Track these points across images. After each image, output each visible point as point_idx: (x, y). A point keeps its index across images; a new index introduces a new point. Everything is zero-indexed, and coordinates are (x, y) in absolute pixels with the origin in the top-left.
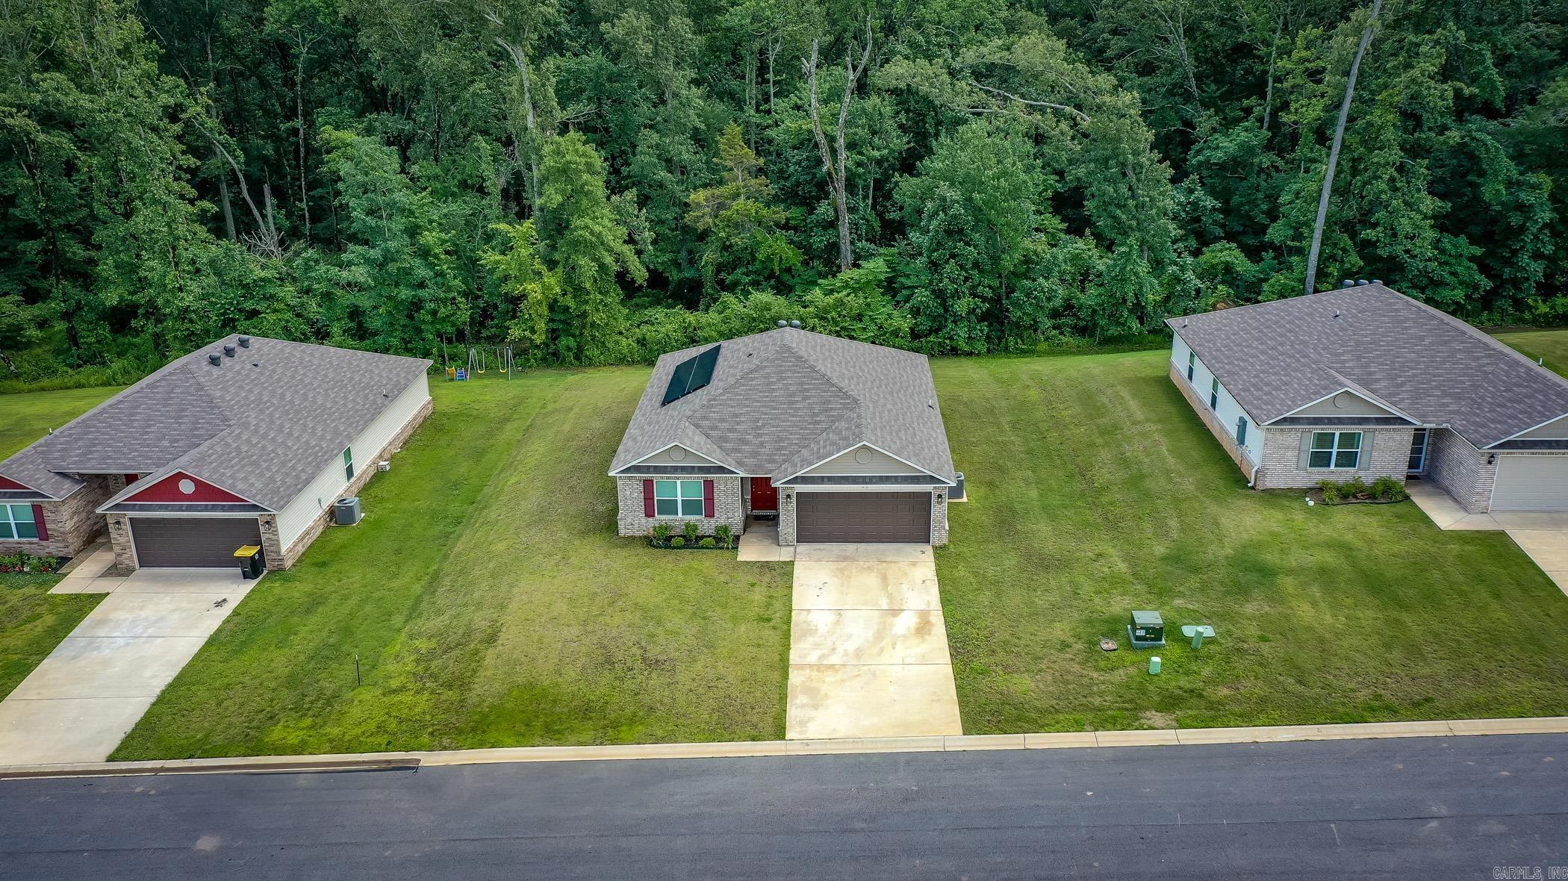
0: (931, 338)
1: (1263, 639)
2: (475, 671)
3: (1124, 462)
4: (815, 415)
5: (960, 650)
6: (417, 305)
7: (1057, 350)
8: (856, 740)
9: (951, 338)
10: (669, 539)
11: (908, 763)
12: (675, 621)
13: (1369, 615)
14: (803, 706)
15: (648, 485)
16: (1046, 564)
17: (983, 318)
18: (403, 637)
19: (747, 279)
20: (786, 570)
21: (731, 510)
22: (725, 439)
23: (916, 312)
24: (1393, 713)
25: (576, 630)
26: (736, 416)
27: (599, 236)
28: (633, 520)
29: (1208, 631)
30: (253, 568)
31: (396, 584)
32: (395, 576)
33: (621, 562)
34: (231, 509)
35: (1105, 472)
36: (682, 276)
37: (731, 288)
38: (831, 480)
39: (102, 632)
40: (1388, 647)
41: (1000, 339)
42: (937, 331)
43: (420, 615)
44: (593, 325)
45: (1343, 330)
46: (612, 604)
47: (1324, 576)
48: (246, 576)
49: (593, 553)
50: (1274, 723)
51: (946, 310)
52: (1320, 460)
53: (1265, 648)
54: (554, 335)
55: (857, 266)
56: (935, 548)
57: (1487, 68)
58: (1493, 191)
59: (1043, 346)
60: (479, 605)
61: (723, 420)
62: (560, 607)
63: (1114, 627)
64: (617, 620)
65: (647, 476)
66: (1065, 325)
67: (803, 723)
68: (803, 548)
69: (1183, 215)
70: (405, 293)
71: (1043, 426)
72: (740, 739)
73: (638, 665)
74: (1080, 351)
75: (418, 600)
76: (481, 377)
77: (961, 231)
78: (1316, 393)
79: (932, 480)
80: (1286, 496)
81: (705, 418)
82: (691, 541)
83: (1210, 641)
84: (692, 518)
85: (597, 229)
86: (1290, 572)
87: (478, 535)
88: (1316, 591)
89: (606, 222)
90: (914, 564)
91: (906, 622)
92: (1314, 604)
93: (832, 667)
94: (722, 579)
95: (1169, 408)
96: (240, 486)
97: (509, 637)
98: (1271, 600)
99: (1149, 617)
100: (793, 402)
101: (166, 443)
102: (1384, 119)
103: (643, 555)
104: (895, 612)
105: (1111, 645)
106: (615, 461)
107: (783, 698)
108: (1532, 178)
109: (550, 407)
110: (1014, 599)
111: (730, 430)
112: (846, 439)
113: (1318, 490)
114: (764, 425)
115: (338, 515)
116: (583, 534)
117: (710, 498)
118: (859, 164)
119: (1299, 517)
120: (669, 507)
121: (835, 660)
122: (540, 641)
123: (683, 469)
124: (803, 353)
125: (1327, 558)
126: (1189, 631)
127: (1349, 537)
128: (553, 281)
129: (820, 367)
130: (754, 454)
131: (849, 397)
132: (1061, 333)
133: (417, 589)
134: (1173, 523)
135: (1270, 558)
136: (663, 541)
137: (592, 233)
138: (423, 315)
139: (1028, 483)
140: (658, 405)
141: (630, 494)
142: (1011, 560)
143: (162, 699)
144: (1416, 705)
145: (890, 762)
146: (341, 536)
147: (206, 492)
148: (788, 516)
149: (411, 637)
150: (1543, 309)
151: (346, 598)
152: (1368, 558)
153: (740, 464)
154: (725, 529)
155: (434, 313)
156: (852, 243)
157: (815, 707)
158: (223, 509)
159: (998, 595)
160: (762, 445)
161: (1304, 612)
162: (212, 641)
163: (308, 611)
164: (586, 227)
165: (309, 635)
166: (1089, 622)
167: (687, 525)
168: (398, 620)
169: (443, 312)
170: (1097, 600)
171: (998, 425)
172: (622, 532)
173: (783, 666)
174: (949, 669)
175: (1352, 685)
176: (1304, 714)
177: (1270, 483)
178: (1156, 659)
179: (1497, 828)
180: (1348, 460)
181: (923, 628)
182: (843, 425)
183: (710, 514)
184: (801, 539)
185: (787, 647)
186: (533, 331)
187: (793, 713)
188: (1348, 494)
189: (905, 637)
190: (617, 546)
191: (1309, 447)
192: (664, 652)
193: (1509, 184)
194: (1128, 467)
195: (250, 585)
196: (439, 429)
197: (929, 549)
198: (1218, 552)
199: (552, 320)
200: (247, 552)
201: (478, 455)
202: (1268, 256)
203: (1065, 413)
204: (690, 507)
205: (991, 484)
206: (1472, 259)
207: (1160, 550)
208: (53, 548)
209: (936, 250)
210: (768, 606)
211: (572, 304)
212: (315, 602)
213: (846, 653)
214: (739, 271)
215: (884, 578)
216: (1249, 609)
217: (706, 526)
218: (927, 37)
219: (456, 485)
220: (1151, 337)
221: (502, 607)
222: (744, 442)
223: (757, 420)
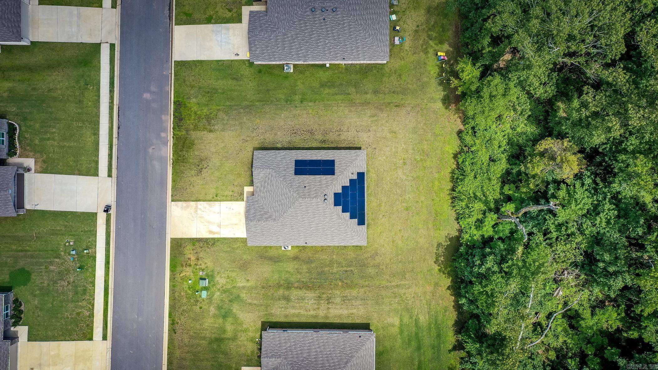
4: (273, 208)
5: (202, 240)
14: (182, 205)
20: (241, 199)
22: (265, 182)
25: (213, 151)
26: (273, 185)
29: (204, 296)
39: (223, 32)
47: (222, 329)
53: (198, 308)
61: (271, 181)
64: (217, 160)
67: (177, 205)
68: (246, 203)
72: (172, 192)
81: (272, 176)
83: (201, 296)
86: (224, 322)
88: (217, 325)
91: (215, 229)
92: (212, 323)
93: (196, 211)
98: (214, 314)
100: (277, 202)
104: (219, 226)
105: (201, 274)
107: (185, 201)
111: (268, 183)
114: (270, 193)
121: (199, 212)
122: (209, 143)
126: (204, 292)
130: (260, 191)
145: (163, 223)
152: (229, 342)
157: (182, 208)
160: (263, 193)
161: (209, 320)
173: (197, 200)
174: (195, 237)
181: (211, 232)
185: (205, 201)
187: (180, 203)
189: (208, 228)
192: (204, 172)
197: (245, 236)
198: (235, 308)
210: (223, 195)
213: (201, 214)
216: (212, 308)
222: (264, 188)
223: (271, 191)
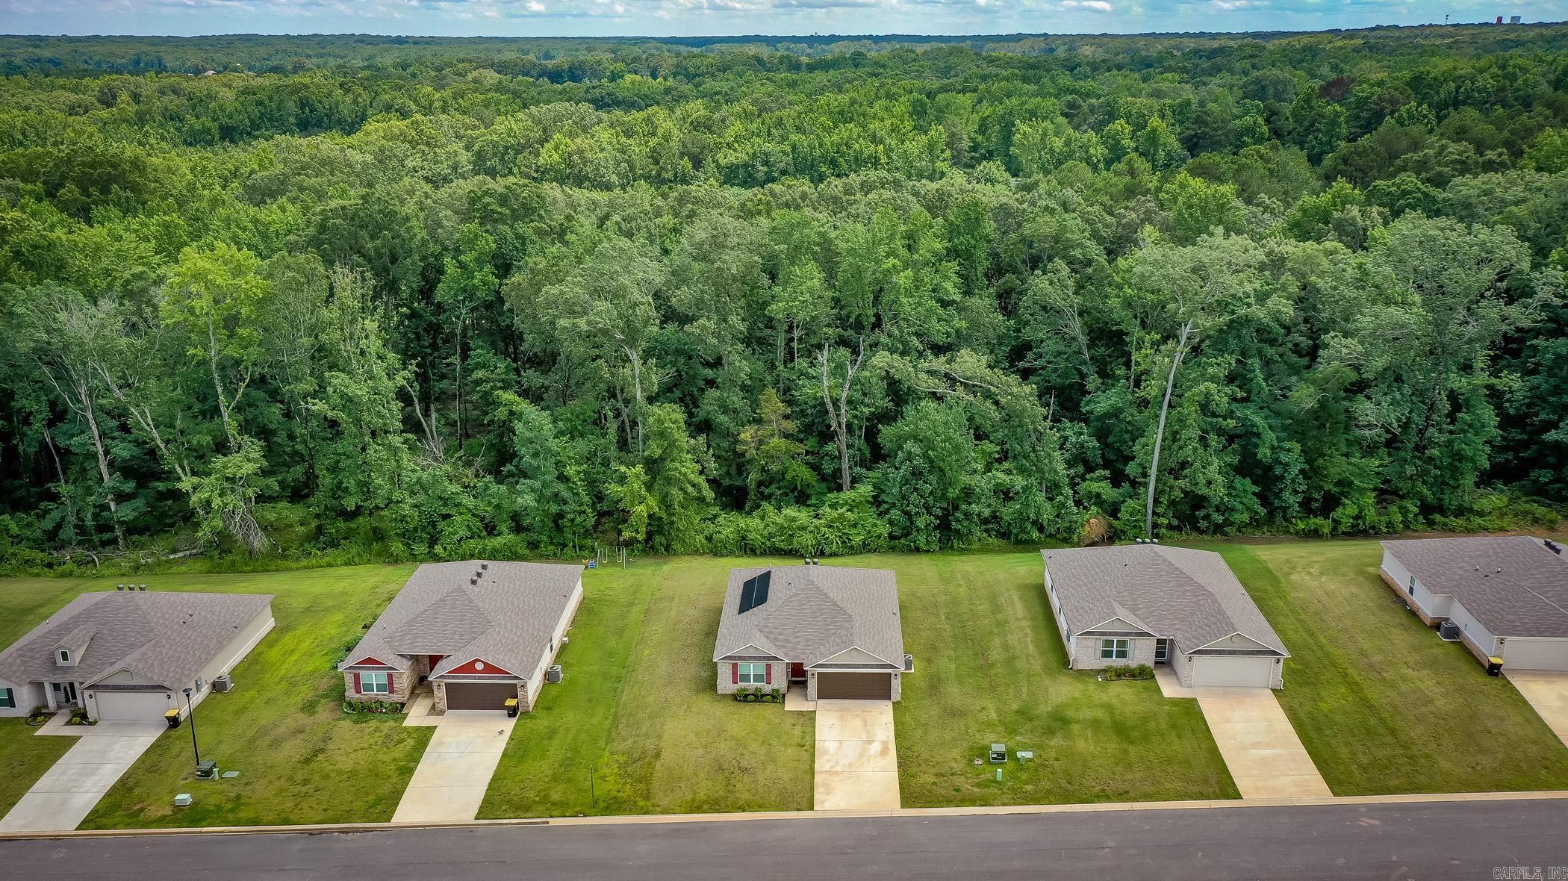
0: (902, 541)
1: (1057, 759)
2: (651, 774)
3: (1006, 647)
4: (827, 625)
5: (903, 764)
6: (560, 515)
7: (985, 550)
8: (849, 811)
9: (915, 542)
10: (746, 696)
11: (873, 822)
12: (754, 746)
13: (1113, 746)
14: (822, 794)
15: (735, 666)
16: (955, 713)
17: (936, 528)
18: (607, 754)
19: (779, 492)
20: (811, 716)
21: (780, 681)
22: (777, 640)
23: (891, 523)
24: (1109, 799)
25: (701, 751)
26: (784, 625)
27: (685, 475)
28: (725, 684)
29: (1029, 755)
30: (513, 712)
31: (594, 721)
32: (593, 716)
33: (722, 711)
34: (503, 678)
35: (995, 654)
36: (732, 482)
37: (768, 498)
38: (836, 666)
39: (443, 749)
40: (1117, 764)
41: (948, 540)
42: (906, 536)
43: (613, 740)
44: (678, 529)
45: (1127, 576)
46: (719, 736)
47: (1095, 724)
48: (510, 716)
49: (704, 703)
50: (1050, 803)
51: (912, 523)
52: (1107, 654)
53: (1056, 764)
54: (650, 536)
55: (852, 488)
56: (894, 703)
57: (1256, 376)
58: (1264, 453)
59: (976, 546)
60: (647, 736)
61: (776, 628)
62: (692, 738)
63: (983, 752)
64: (722, 745)
65: (734, 660)
66: (993, 529)
67: (822, 802)
68: (821, 702)
69: (1074, 450)
70: (554, 508)
71: (965, 617)
72: (792, 810)
73: (737, 771)
74: (1001, 551)
75: (609, 732)
76: (605, 566)
77: (921, 473)
78: (1103, 618)
79: (892, 667)
80: (1089, 675)
81: (765, 626)
82: (759, 697)
83: (1030, 760)
84: (759, 685)
85: (683, 470)
86: (1078, 722)
87: (635, 690)
88: (1089, 733)
89: (688, 464)
90: (881, 713)
91: (876, 747)
92: (1086, 740)
93: (836, 773)
94: (777, 721)
95: (1038, 609)
96: (509, 666)
97: (667, 755)
98: (1065, 737)
99: (1000, 748)
100: (815, 617)
101: (457, 637)
102: (1190, 410)
103: (730, 707)
104: (870, 742)
105: (980, 762)
106: (715, 652)
107: (812, 789)
108: (1287, 445)
109: (658, 595)
110: (933, 735)
111: (780, 634)
112: (845, 642)
113: (1105, 671)
114: (799, 631)
115: (550, 677)
116: (698, 691)
117: (769, 674)
118: (856, 417)
119: (1091, 688)
120: (746, 678)
121: (838, 769)
122: (683, 757)
123: (755, 658)
124: (820, 585)
125: (1100, 714)
126: (1019, 755)
127: (1114, 701)
128: (652, 502)
129: (831, 594)
130: (794, 649)
131: (846, 614)
132: (989, 536)
133: (607, 724)
134: (1024, 690)
135: (1070, 713)
136: (742, 698)
137: (680, 473)
138: (565, 522)
139: (950, 659)
140: (736, 612)
141: (724, 672)
142: (934, 711)
143: (490, 788)
144: (1120, 794)
145: (865, 822)
146: (554, 691)
147: (489, 669)
148: (813, 685)
149: (612, 754)
150: (1301, 526)
151: (568, 730)
152: (1120, 715)
153: (786, 655)
154: (777, 691)
155: (572, 520)
156: (850, 468)
157: (828, 794)
158: (499, 678)
159: (925, 733)
160: (798, 643)
161: (1081, 744)
162: (504, 755)
163: (551, 738)
164: (676, 468)
165: (556, 751)
166: (971, 749)
167: (756, 689)
168: (602, 743)
169: (579, 520)
170: (977, 736)
171: (938, 616)
172: (719, 692)
173: (812, 771)
174: (896, 775)
175: (1093, 784)
176: (1066, 800)
177: (1080, 667)
178: (999, 770)
179: (1133, 851)
180: (1122, 654)
181: (884, 752)
182: (843, 632)
183: (769, 683)
184: (820, 697)
185: (813, 762)
186: (637, 532)
187: (817, 797)
188: (1120, 674)
189: (875, 756)
190: (717, 700)
191: (1100, 647)
192: (749, 764)
193: (1273, 448)
194: (1008, 651)
195: (513, 721)
196: (590, 611)
197: (890, 704)
198: (1044, 709)
199: (649, 525)
200: (511, 702)
201: (620, 631)
202: (1126, 485)
203: (979, 607)
204: (758, 678)
205: (929, 660)
206: (1254, 493)
207: (1015, 707)
208: (395, 698)
209: (905, 485)
210: (803, 738)
211: (664, 516)
212: (552, 734)
213: (844, 765)
214: (773, 487)
215: (865, 721)
216: (1054, 742)
217: (767, 688)
218: (901, 331)
219: (611, 654)
220: (1048, 540)
221: (660, 737)
222: (788, 641)
223: (795, 628)
